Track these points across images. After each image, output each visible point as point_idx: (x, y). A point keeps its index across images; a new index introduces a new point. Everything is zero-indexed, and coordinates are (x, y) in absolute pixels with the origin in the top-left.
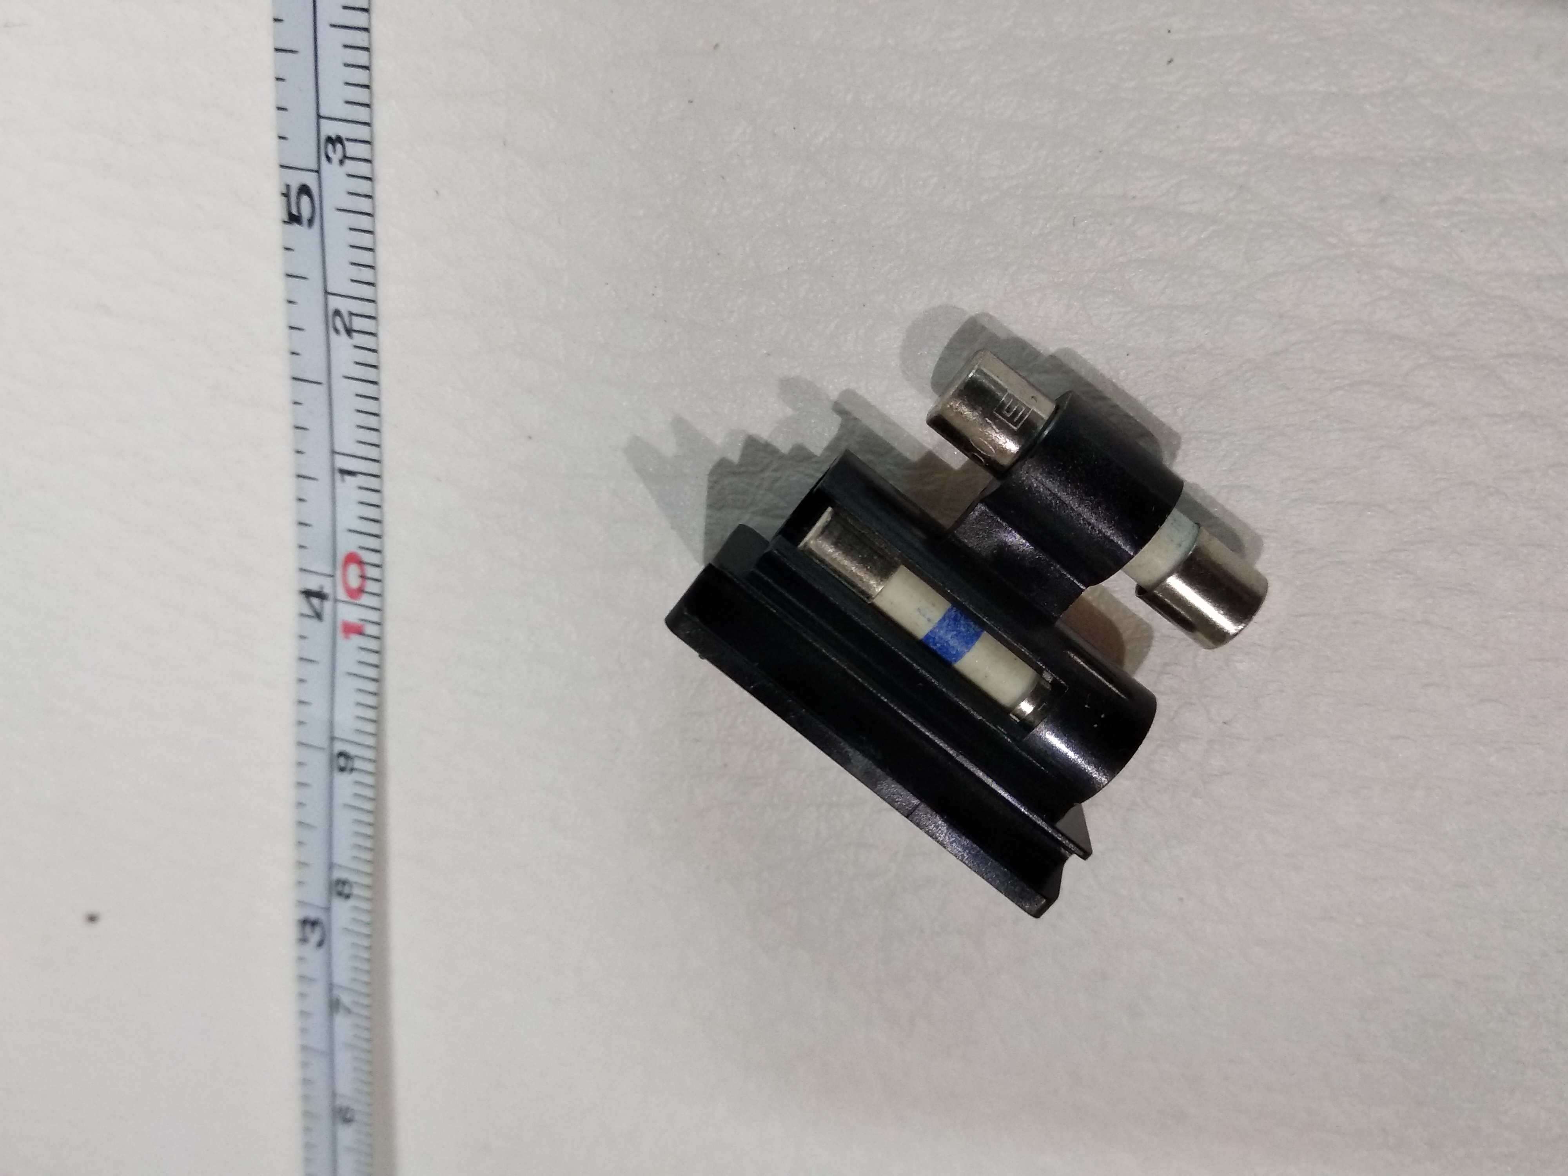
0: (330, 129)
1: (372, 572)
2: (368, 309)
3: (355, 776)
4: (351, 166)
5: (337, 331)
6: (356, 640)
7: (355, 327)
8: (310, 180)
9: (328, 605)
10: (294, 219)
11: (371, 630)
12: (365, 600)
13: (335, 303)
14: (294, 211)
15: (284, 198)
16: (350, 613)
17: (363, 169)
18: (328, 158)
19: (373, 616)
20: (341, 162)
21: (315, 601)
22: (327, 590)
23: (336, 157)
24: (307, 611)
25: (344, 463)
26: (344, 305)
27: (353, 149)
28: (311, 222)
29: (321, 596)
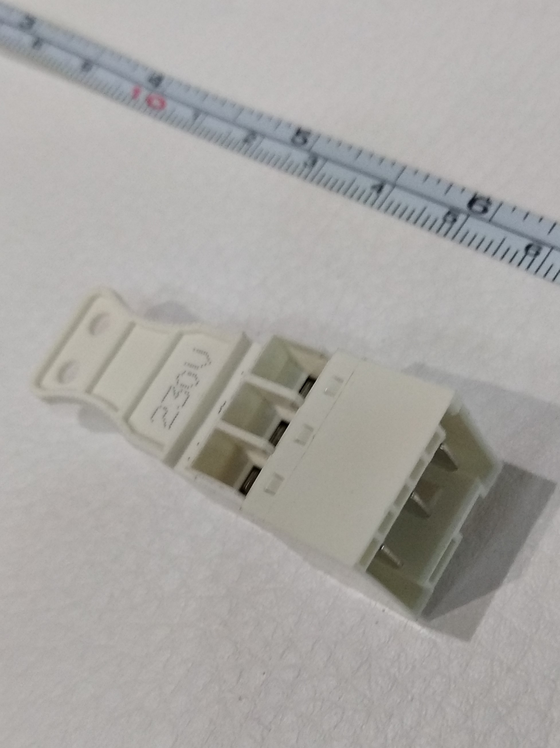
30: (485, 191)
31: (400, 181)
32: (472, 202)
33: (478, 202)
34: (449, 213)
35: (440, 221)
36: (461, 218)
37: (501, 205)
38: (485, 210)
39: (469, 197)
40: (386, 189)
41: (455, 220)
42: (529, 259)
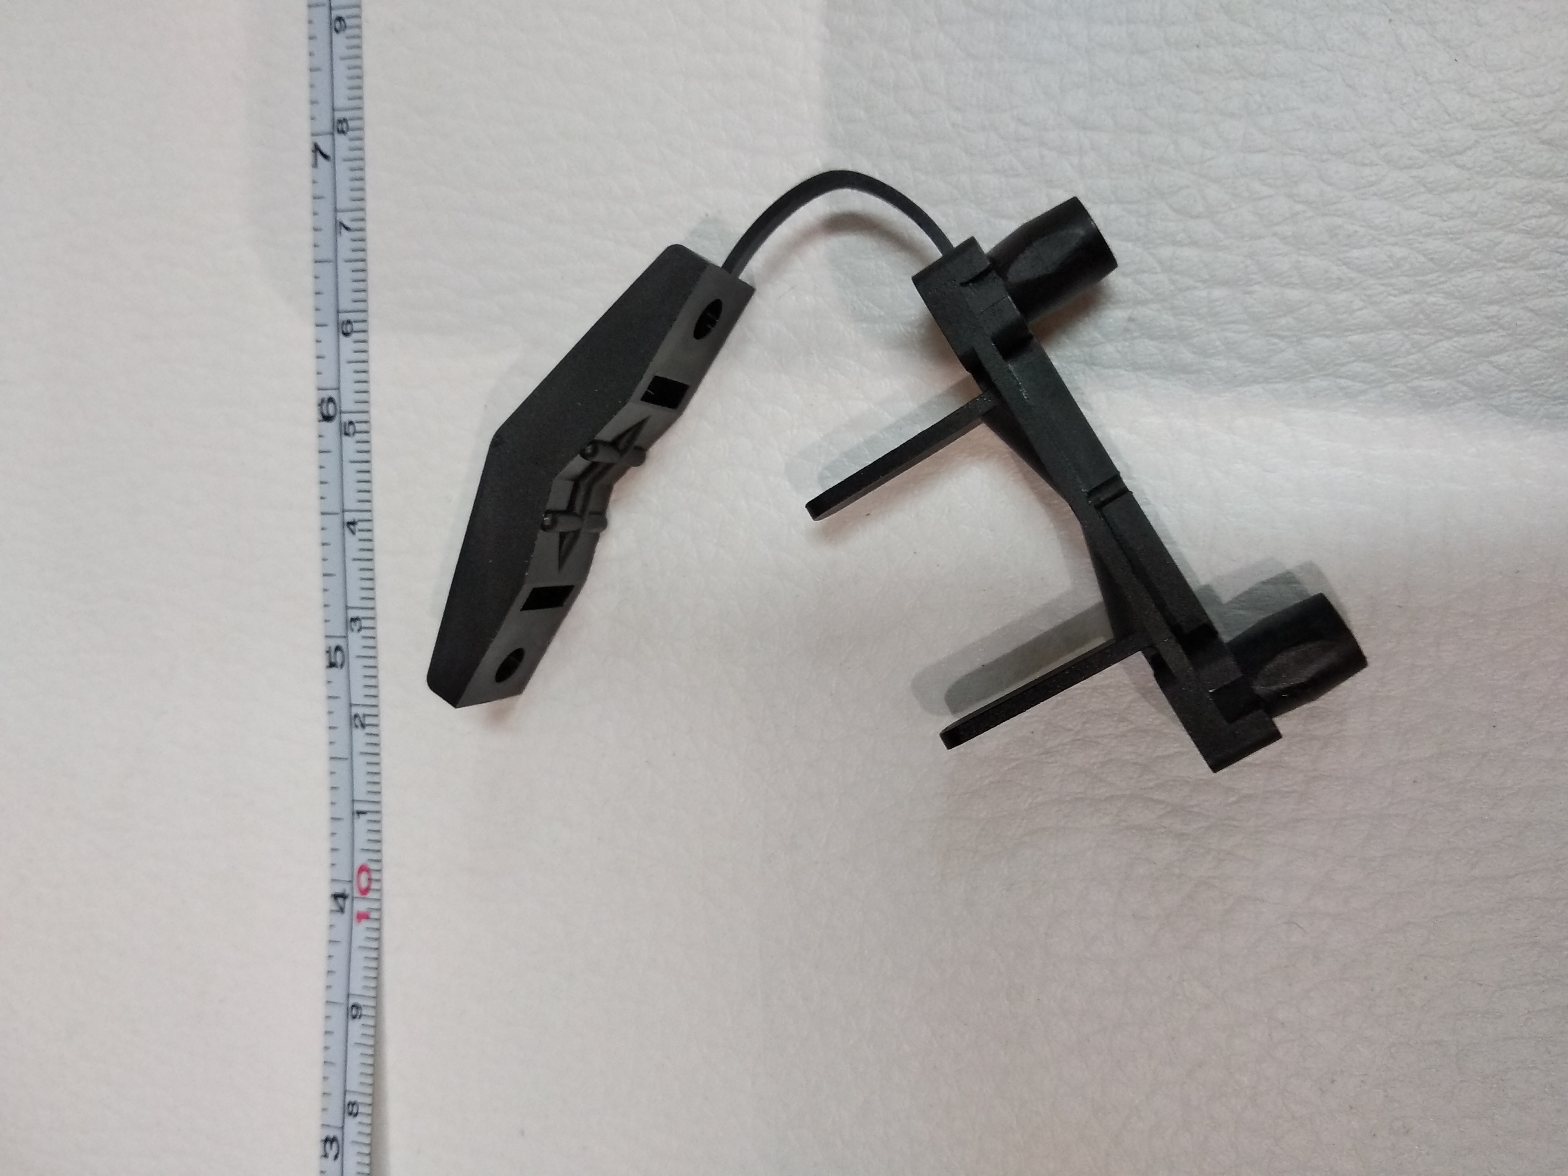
0: (352, 614)
1: (375, 876)
2: (373, 711)
3: (363, 1021)
4: (364, 633)
5: (357, 727)
6: (365, 923)
7: (367, 723)
8: (341, 642)
9: (348, 902)
10: (332, 665)
11: (374, 915)
12: (371, 895)
13: (355, 710)
14: (333, 661)
15: (328, 654)
16: (361, 906)
17: (369, 633)
18: (352, 630)
19: (375, 905)
20: (359, 630)
21: (340, 900)
22: (348, 892)
23: (356, 628)
24: (335, 908)
25: (359, 807)
26: (360, 711)
27: (365, 623)
28: (342, 665)
29: (343, 896)
30: (313, 413)
31: (336, 508)
32: (327, 418)
33: (325, 413)
34: (347, 434)
35: (358, 437)
36: (346, 418)
37: (319, 389)
38: (331, 400)
39: (325, 424)
40: (349, 517)
41: (351, 423)
42: (356, 326)
